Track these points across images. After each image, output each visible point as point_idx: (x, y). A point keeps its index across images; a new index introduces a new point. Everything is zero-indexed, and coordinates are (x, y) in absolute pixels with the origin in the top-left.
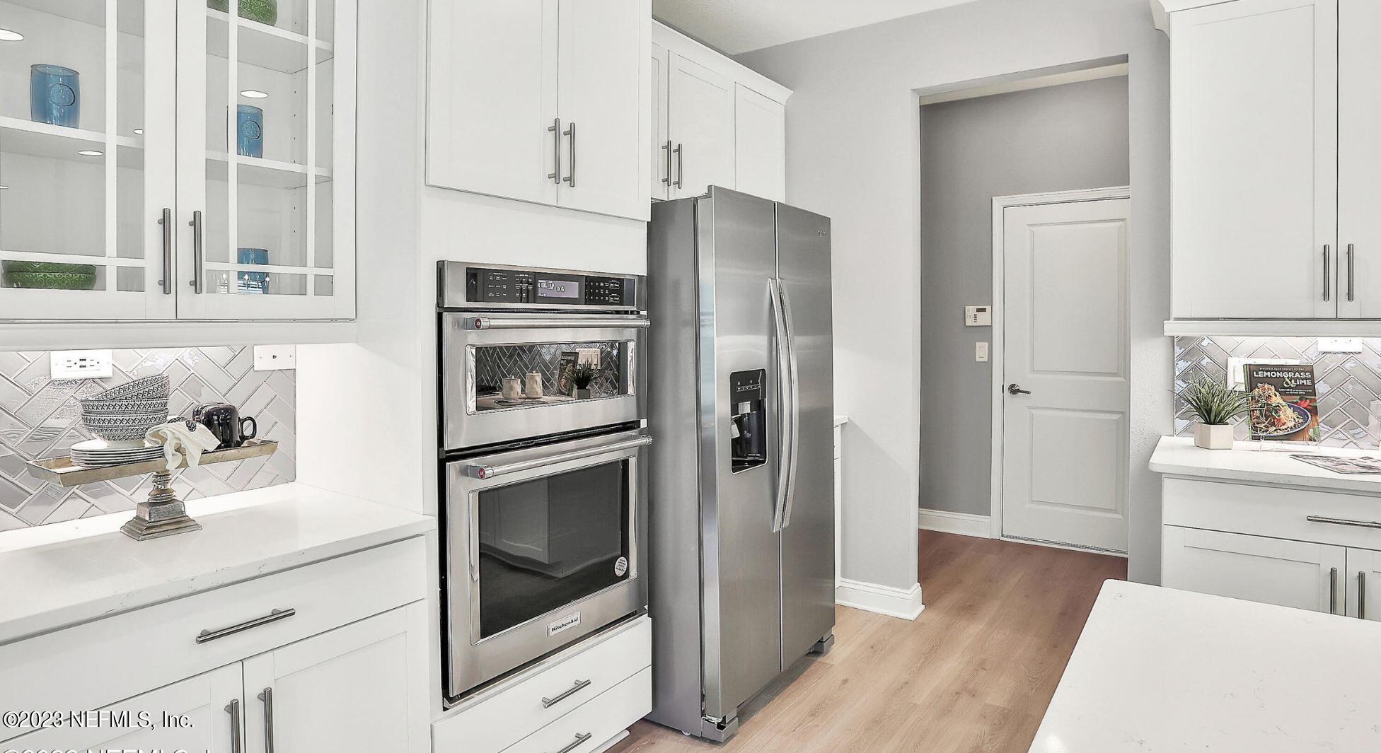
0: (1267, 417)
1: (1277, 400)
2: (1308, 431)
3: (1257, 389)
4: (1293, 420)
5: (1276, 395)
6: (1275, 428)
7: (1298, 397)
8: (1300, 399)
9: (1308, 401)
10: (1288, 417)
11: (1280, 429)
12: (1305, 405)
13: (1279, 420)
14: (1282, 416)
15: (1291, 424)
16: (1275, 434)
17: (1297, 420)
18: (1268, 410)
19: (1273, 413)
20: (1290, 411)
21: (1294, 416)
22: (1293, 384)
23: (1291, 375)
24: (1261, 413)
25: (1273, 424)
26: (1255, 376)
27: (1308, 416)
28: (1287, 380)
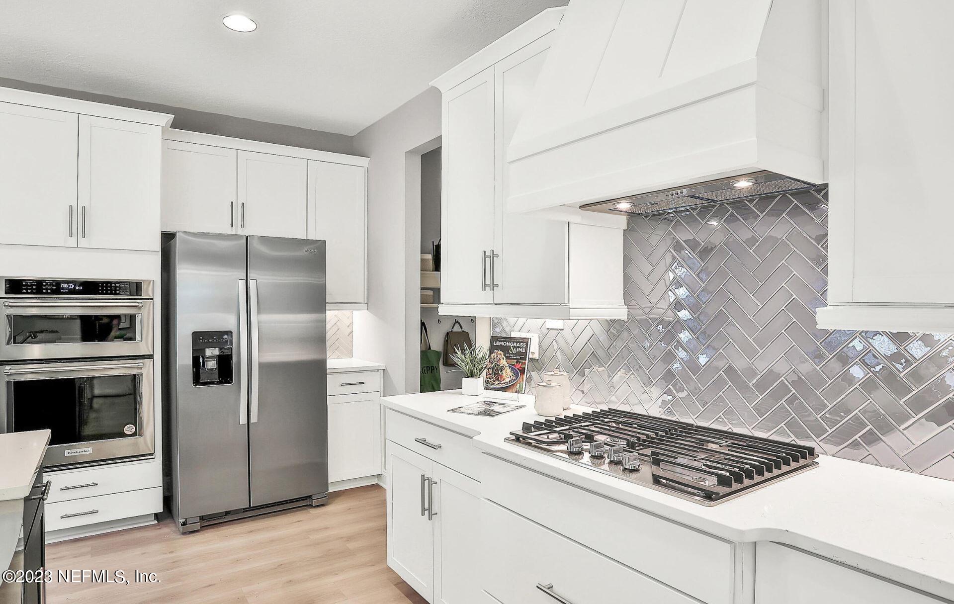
0: (496, 374)
1: (504, 362)
2: (516, 385)
3: (493, 354)
4: (509, 377)
5: (503, 359)
6: (498, 382)
7: (516, 361)
8: (517, 362)
9: (521, 364)
10: (507, 375)
11: (501, 383)
12: (518, 367)
13: (502, 377)
14: (504, 374)
15: (507, 380)
16: (498, 386)
17: (512, 377)
18: (497, 370)
19: (499, 372)
20: (509, 370)
21: (511, 374)
22: (515, 351)
23: (515, 344)
24: (493, 371)
25: (498, 379)
26: (494, 344)
27: (518, 375)
28: (512, 348)
